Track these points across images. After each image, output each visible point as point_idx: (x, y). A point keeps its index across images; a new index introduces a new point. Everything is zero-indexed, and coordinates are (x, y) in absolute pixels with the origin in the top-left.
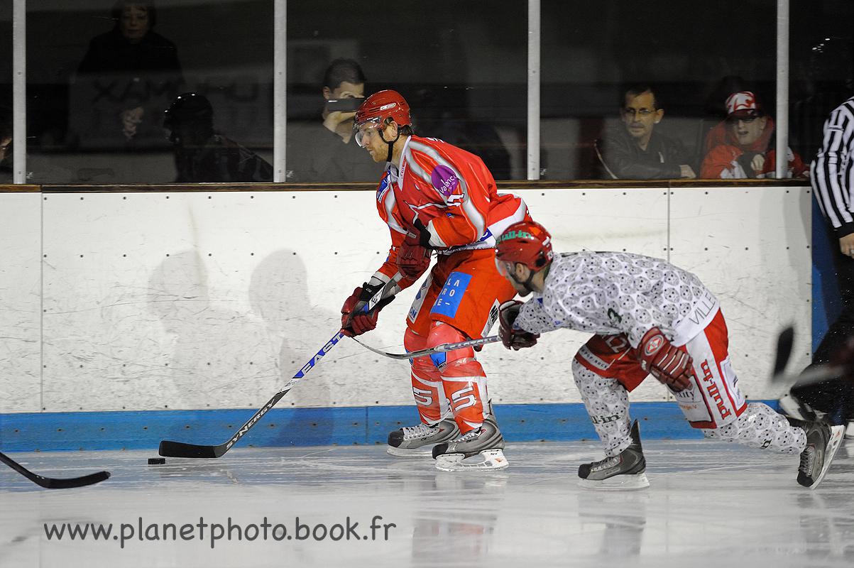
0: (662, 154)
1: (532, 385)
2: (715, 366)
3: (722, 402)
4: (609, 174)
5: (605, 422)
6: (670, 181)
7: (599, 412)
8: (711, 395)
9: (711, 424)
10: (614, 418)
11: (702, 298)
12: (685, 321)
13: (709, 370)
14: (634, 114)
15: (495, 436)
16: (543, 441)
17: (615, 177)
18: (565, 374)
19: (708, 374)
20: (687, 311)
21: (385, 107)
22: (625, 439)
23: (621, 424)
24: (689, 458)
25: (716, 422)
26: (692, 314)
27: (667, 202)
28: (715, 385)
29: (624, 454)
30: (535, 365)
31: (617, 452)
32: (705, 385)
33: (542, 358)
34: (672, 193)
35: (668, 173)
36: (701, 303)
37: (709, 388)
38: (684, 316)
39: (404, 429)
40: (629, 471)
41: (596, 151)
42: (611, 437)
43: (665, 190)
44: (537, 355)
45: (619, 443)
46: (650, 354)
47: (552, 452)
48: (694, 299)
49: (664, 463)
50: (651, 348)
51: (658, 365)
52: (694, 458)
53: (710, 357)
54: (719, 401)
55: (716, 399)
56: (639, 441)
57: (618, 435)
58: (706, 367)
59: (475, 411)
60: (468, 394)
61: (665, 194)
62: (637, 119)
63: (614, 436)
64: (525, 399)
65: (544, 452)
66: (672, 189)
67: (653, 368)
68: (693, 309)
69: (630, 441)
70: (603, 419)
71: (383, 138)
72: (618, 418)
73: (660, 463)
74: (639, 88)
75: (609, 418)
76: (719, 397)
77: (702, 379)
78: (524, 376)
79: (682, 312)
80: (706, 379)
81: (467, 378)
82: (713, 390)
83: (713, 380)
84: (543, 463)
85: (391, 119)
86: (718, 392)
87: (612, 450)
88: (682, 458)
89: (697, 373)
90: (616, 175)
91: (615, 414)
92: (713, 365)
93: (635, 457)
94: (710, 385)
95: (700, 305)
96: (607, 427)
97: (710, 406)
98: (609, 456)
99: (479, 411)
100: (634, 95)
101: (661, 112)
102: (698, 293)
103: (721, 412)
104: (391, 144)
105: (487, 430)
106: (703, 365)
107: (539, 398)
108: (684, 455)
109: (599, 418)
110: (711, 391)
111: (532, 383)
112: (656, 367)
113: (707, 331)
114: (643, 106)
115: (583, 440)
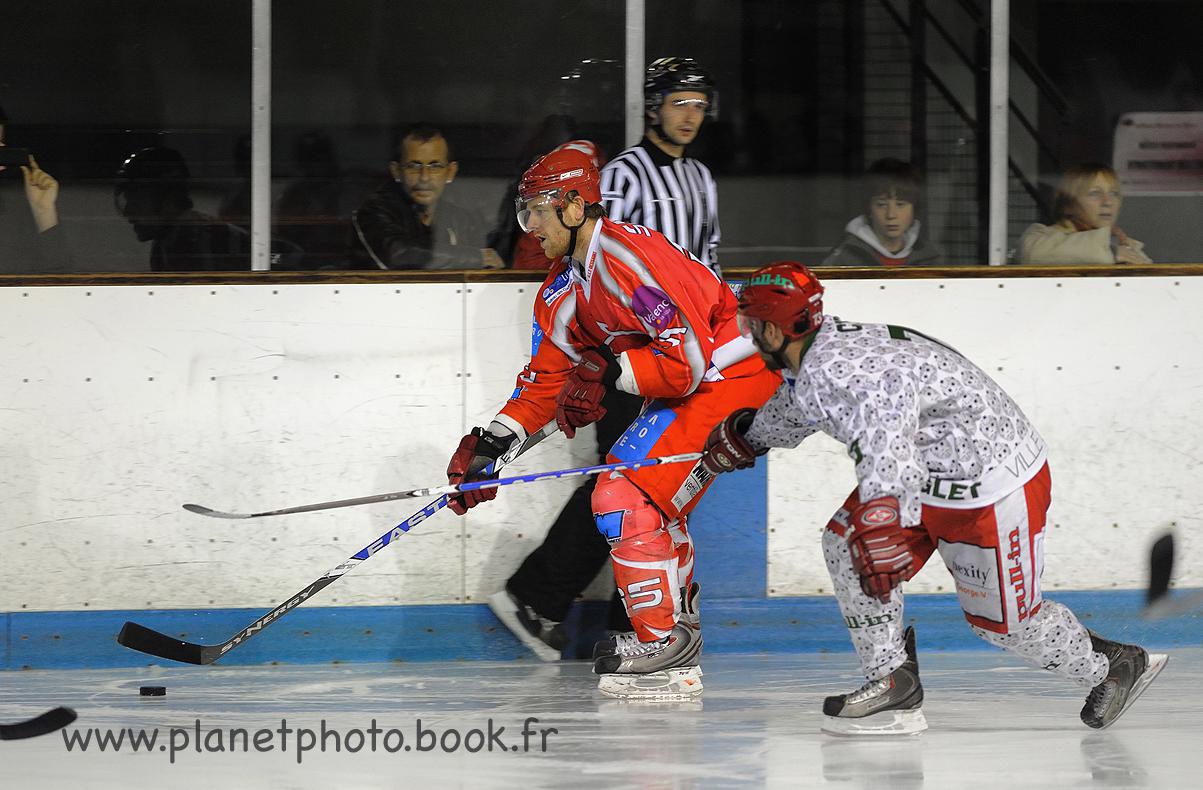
0: (453, 230)
1: (258, 581)
2: (1027, 539)
3: (1023, 596)
4: (374, 262)
5: (871, 624)
6: (468, 273)
7: (863, 608)
8: (1013, 581)
9: (1000, 627)
10: (885, 619)
11: (1027, 439)
12: (1000, 471)
13: (1017, 544)
14: (421, 171)
15: (689, 647)
16: (275, 664)
17: (383, 267)
18: (308, 563)
19: (1016, 549)
20: (1003, 455)
21: (567, 175)
22: (898, 653)
23: (893, 630)
24: (495, 689)
25: (1009, 624)
26: (1010, 460)
27: (461, 303)
28: (1019, 568)
29: (895, 675)
30: (263, 550)
31: (885, 671)
32: (1007, 564)
33: (274, 539)
34: (470, 291)
35: (462, 261)
36: (1025, 447)
37: (1012, 571)
38: (1000, 462)
39: (618, 637)
40: (899, 703)
41: (354, 228)
42: (878, 648)
43: (459, 286)
44: (267, 534)
45: (890, 658)
46: (867, 523)
47: (289, 681)
48: (1017, 438)
49: (456, 696)
50: (874, 517)
51: (868, 542)
52: (502, 688)
53: (1024, 526)
54: (1021, 592)
55: (1017, 588)
56: (915, 656)
57: (889, 646)
58: (1015, 539)
59: (662, 613)
60: (653, 587)
61: (459, 292)
62: (426, 178)
63: (883, 647)
64: (249, 601)
65: (277, 681)
66: (470, 285)
67: (858, 541)
68: (1014, 453)
69: (905, 656)
70: (870, 620)
71: (562, 222)
72: (890, 619)
73: (449, 696)
74: (425, 132)
75: (878, 618)
76: (1022, 586)
77: (1006, 555)
78: (247, 566)
79: (997, 456)
80: (1011, 557)
81: (651, 563)
82: (1017, 574)
83: (1020, 560)
84: (274, 697)
85: (575, 193)
86: (1023, 579)
87: (877, 668)
88: (485, 690)
89: (1001, 545)
90: (386, 265)
91: (887, 612)
92: (1024, 538)
93: (911, 680)
94: (1014, 566)
95: (1022, 449)
96: (874, 633)
97: (1007, 598)
98: (872, 678)
99: (667, 613)
100: (420, 142)
101: (454, 166)
102: (1022, 430)
103: (1019, 610)
104: (574, 231)
105: (679, 638)
106: (1012, 535)
107: (269, 600)
108: (486, 684)
109: (863, 618)
110: (1014, 575)
111: (258, 577)
112: (863, 543)
113: (1028, 487)
114: (434, 158)
115: (336, 663)
